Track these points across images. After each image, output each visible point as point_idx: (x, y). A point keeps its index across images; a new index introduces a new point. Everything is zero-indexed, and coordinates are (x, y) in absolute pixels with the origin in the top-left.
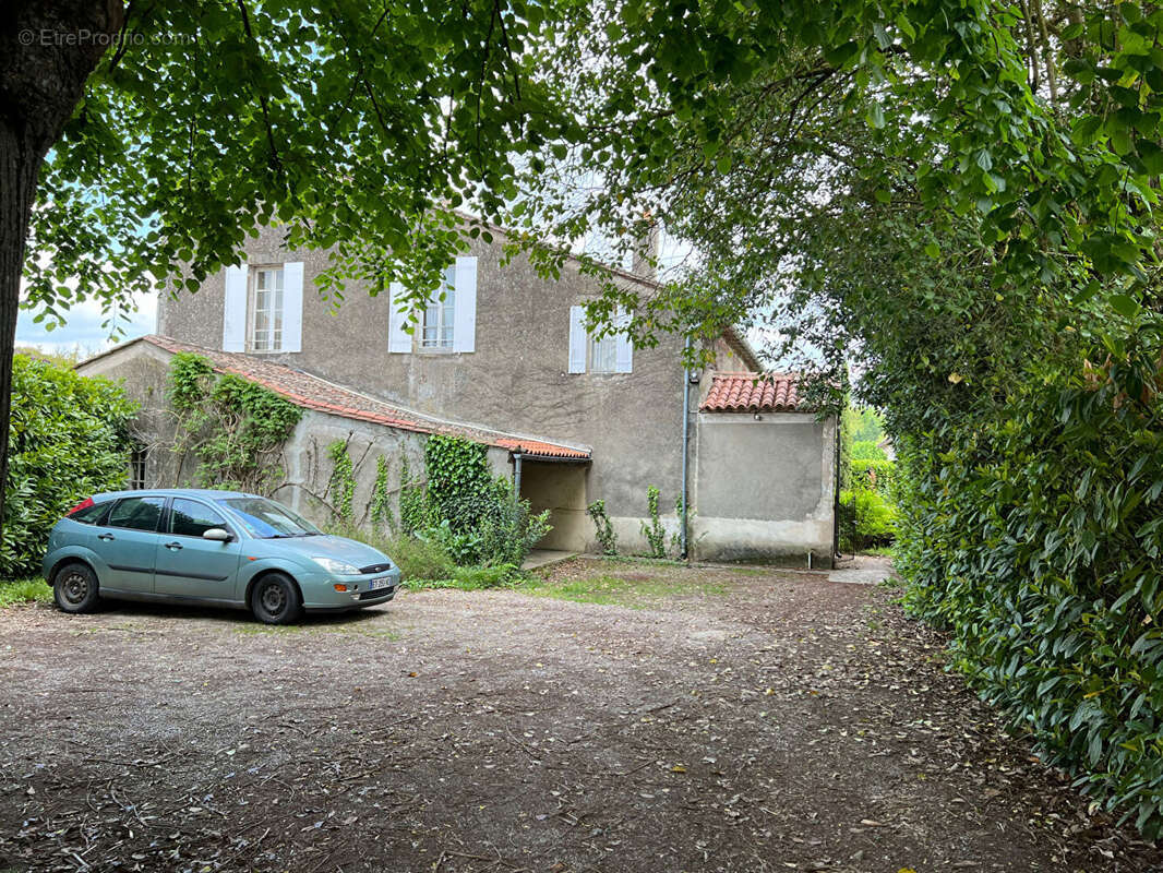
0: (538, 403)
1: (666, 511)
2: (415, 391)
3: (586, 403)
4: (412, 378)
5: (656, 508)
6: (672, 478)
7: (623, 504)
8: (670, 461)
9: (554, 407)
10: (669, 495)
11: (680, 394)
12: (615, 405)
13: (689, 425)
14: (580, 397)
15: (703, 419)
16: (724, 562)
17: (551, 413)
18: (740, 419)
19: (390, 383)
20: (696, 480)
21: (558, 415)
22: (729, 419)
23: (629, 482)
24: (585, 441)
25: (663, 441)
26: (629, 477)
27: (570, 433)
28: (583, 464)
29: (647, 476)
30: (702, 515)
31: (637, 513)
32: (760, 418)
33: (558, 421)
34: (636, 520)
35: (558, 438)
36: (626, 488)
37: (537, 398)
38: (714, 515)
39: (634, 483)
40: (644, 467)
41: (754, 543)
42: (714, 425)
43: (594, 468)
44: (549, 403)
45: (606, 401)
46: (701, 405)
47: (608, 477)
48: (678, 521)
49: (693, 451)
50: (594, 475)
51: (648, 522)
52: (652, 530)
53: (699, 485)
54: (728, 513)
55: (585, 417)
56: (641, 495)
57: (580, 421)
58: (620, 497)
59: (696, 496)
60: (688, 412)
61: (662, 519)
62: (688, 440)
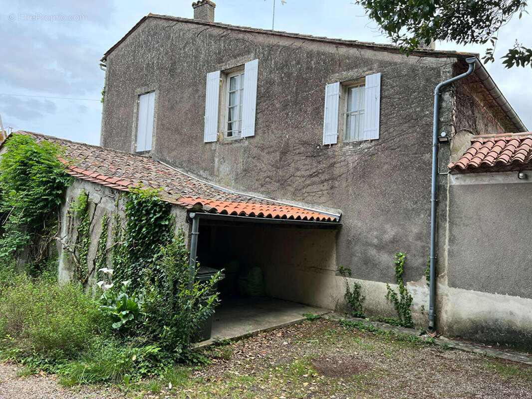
0: (298, 173)
1: (415, 279)
2: (218, 170)
3: (337, 171)
4: (216, 160)
5: (402, 275)
6: (419, 243)
7: (370, 269)
8: (419, 225)
9: (311, 176)
10: (417, 262)
11: (428, 156)
12: (364, 172)
13: (439, 189)
14: (332, 165)
15: (454, 180)
16: (479, 341)
17: (308, 182)
18: (499, 179)
19: (204, 165)
20: (447, 247)
21: (313, 183)
22: (485, 180)
23: (376, 246)
24: (336, 206)
25: (410, 205)
26: (375, 241)
27: (323, 199)
28: (332, 228)
29: (394, 241)
30: (453, 285)
31: (383, 278)
32: (526, 177)
33: (315, 188)
34: (383, 285)
35: (313, 203)
36: (373, 252)
37: (298, 170)
38: (467, 286)
39: (380, 247)
40: (391, 232)
41: (519, 324)
42: (468, 187)
43: (344, 232)
44: (308, 173)
45: (355, 168)
46: (451, 165)
47: (357, 240)
48: (427, 290)
49: (444, 216)
50: (343, 239)
51: (395, 287)
52: (399, 297)
53: (449, 252)
54: (487, 285)
55: (337, 184)
56: (387, 260)
57: (332, 188)
58: (367, 261)
59: (446, 265)
60: (437, 174)
61: (409, 287)
62: (437, 204)
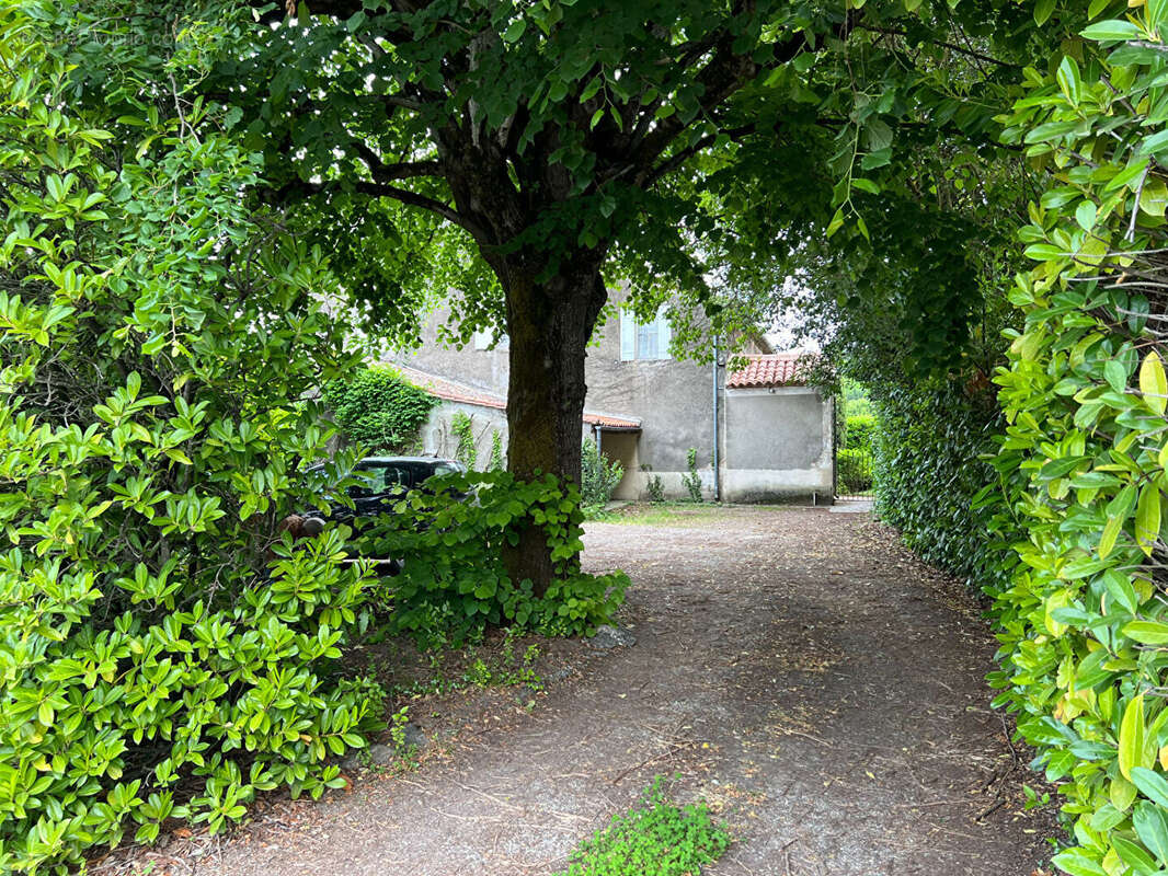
0: (597, 385)
1: (703, 466)
2: (498, 379)
3: (635, 384)
4: (495, 369)
5: (693, 464)
6: (705, 440)
7: (667, 463)
8: (704, 427)
9: (610, 388)
10: (704, 454)
11: (709, 375)
12: (659, 385)
13: (718, 399)
14: (631, 379)
15: (728, 393)
16: (748, 503)
17: (608, 393)
18: (758, 392)
19: (477, 373)
20: (725, 441)
21: (613, 394)
22: (750, 393)
23: (672, 445)
24: (635, 413)
25: (698, 412)
26: (672, 441)
27: (623, 408)
28: (636, 432)
29: (686, 440)
30: (730, 467)
31: (679, 468)
32: (774, 391)
33: (615, 399)
34: (679, 474)
35: (613, 412)
36: (669, 450)
37: (596, 382)
38: (739, 467)
39: (675, 445)
40: (683, 433)
41: (771, 487)
42: (737, 398)
43: (643, 435)
44: (607, 385)
45: (652, 382)
46: (727, 383)
47: (656, 442)
48: (713, 474)
49: (722, 418)
50: (644, 441)
51: (688, 475)
52: (691, 481)
53: (728, 446)
54: (752, 465)
55: (636, 395)
56: (681, 455)
57: (632, 398)
58: (665, 457)
59: (725, 453)
60: (717, 389)
61: (699, 473)
62: (717, 410)
